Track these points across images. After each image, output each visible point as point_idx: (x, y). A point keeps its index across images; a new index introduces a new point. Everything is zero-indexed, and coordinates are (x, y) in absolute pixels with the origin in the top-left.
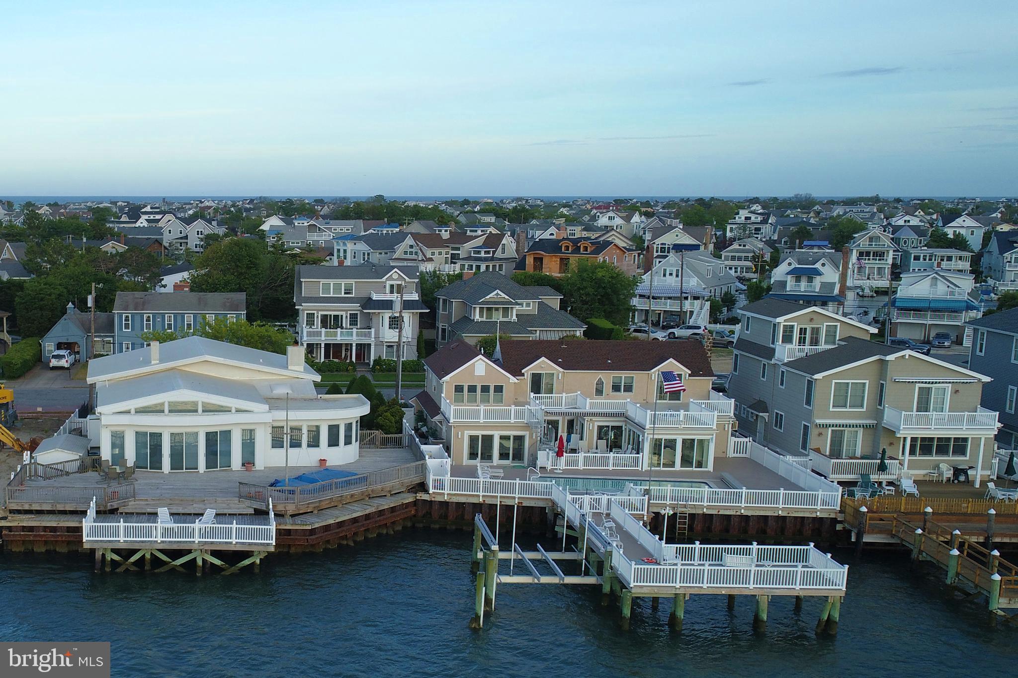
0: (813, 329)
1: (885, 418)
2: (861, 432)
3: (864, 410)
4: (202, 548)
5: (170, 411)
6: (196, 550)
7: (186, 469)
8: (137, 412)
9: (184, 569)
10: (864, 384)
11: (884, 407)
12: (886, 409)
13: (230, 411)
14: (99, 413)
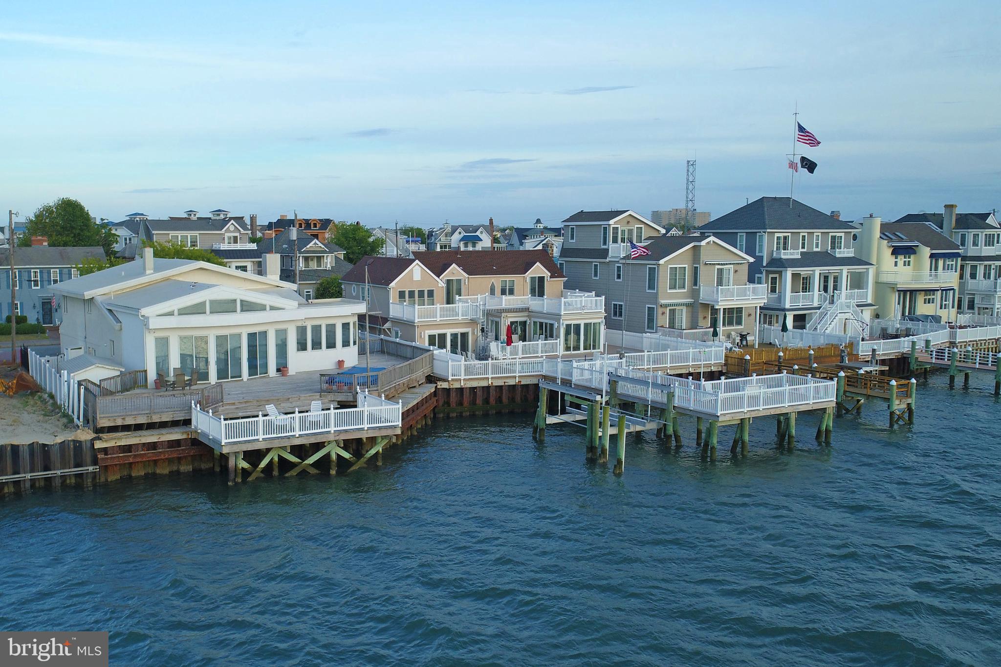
0: (629, 230)
1: (701, 296)
2: (684, 309)
3: (686, 291)
4: (337, 438)
5: (211, 313)
6: (329, 442)
7: (231, 378)
8: (179, 314)
9: (317, 468)
10: (685, 268)
11: (699, 286)
12: (701, 287)
13: (265, 310)
14: (143, 316)
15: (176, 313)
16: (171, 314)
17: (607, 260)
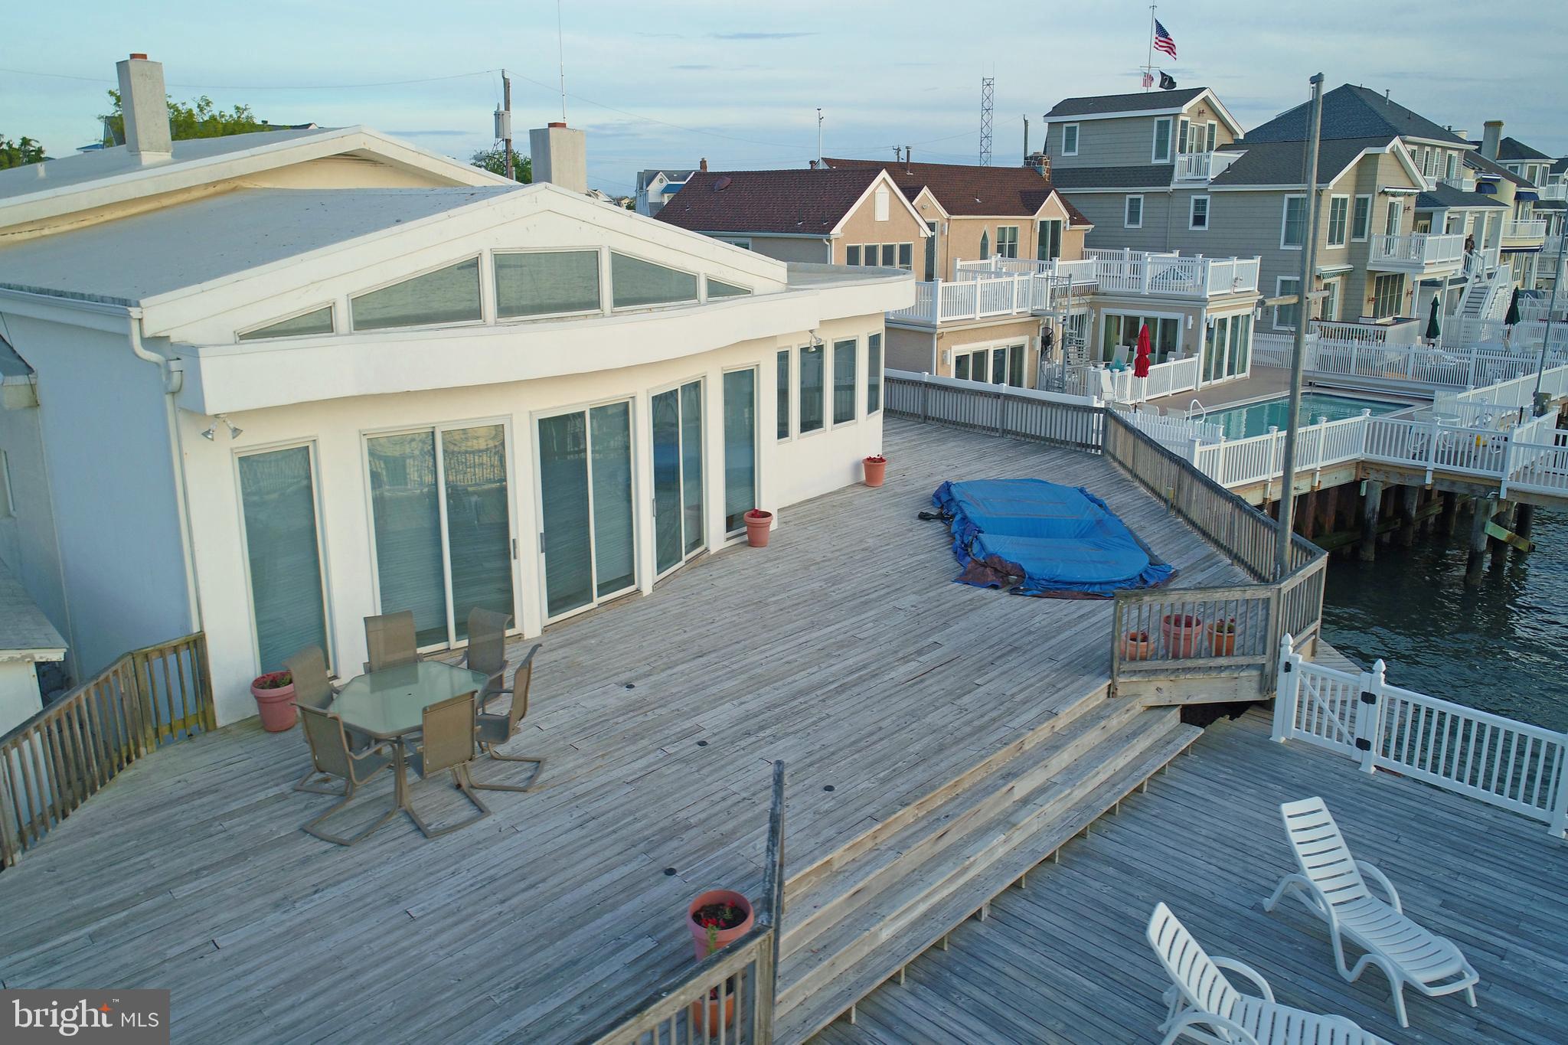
0: (1199, 128)
1: (1372, 257)
2: (1338, 283)
3: (1344, 247)
5: (505, 310)
7: (603, 589)
8: (362, 324)
10: (1346, 200)
11: (1369, 237)
13: (692, 294)
14: (155, 342)
15: (343, 317)
16: (319, 324)
17: (1173, 186)
